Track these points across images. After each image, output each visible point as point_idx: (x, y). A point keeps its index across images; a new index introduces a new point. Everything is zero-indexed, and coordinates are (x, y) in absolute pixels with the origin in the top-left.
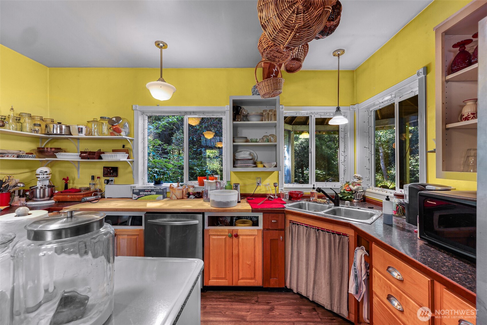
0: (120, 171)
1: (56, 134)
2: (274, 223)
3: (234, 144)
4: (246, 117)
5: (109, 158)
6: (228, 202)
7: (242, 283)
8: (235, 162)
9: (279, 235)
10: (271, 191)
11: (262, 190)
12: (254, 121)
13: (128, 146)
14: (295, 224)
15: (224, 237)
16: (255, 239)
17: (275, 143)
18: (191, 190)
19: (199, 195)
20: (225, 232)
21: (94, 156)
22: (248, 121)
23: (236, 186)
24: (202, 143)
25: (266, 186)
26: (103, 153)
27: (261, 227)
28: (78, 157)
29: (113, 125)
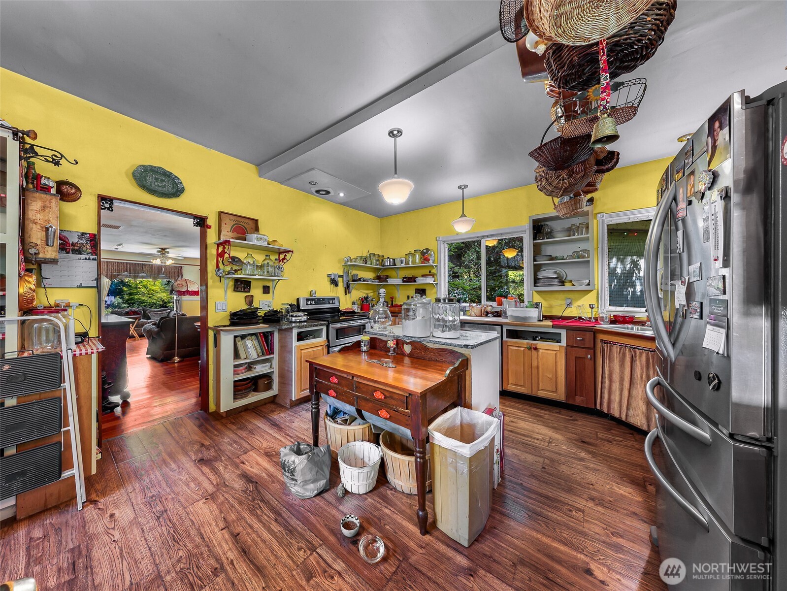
0: (427, 292)
1: (387, 266)
2: (580, 340)
3: (535, 263)
4: (550, 235)
5: (421, 281)
6: (526, 317)
7: (541, 394)
8: (536, 281)
9: (586, 354)
10: (587, 314)
11: (573, 313)
12: (560, 237)
13: (433, 271)
14: (607, 343)
15: (523, 349)
16: (556, 354)
17: (588, 259)
18: (489, 309)
19: (498, 314)
20: (524, 344)
21: (412, 280)
22: (554, 238)
23: (537, 305)
24: (502, 263)
25: (579, 307)
26: (417, 278)
27: (564, 343)
28: (402, 281)
29: (424, 256)
